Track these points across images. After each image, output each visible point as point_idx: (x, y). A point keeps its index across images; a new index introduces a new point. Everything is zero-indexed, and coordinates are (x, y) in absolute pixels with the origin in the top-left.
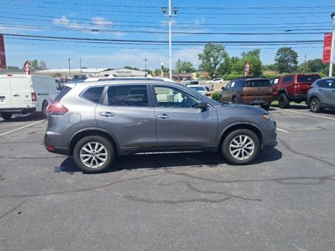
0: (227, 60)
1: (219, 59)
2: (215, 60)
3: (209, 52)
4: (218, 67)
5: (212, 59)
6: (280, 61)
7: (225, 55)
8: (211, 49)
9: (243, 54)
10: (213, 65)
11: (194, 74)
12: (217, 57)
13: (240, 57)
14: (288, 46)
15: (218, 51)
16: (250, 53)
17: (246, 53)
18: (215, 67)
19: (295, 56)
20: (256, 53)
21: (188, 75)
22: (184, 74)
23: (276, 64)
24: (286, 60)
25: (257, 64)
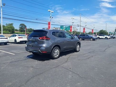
6: (21, 28)
13: (5, 25)
16: (9, 24)
17: (8, 24)
19: (25, 27)
20: (12, 24)
23: (20, 29)
24: (23, 28)
25: (13, 28)
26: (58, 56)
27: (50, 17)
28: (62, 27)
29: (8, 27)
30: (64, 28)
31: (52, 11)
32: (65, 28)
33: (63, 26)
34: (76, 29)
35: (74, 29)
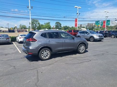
0: (39, 25)
1: (37, 25)
2: (35, 25)
3: (33, 22)
4: (37, 27)
5: (34, 25)
6: (57, 26)
7: (39, 24)
8: (34, 21)
9: (45, 23)
10: (35, 27)
11: (28, 29)
12: (36, 24)
13: (44, 24)
14: (59, 22)
15: (36, 22)
16: (47, 23)
17: (46, 23)
18: (36, 27)
19: (61, 25)
20: (49, 23)
21: (25, 30)
22: (23, 29)
23: (55, 27)
24: (58, 26)
25: (50, 27)
26: (47, 57)
27: (77, 14)
28: (97, 22)
29: (46, 26)
30: (100, 23)
31: (79, 7)
32: (102, 23)
33: (99, 21)
34: (115, 23)
35: (113, 24)
